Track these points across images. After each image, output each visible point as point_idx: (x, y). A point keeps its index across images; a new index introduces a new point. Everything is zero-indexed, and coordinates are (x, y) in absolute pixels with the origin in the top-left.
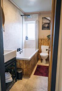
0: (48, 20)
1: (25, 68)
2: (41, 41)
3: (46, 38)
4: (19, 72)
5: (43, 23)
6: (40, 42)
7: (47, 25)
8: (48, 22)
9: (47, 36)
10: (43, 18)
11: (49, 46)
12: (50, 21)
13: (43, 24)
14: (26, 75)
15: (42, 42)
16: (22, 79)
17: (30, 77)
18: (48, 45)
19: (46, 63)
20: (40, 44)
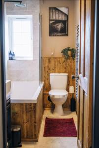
0: (63, 13)
1: (25, 121)
2: (50, 62)
3: (61, 55)
4: (15, 130)
5: (50, 20)
6: (46, 65)
7: (59, 26)
8: (62, 18)
9: (62, 52)
10: (50, 8)
11: (67, 74)
12: (67, 16)
13: (51, 22)
14: (27, 138)
15: (52, 64)
16: (21, 146)
17: (37, 141)
18: (65, 72)
19: (64, 113)
20: (47, 69)
